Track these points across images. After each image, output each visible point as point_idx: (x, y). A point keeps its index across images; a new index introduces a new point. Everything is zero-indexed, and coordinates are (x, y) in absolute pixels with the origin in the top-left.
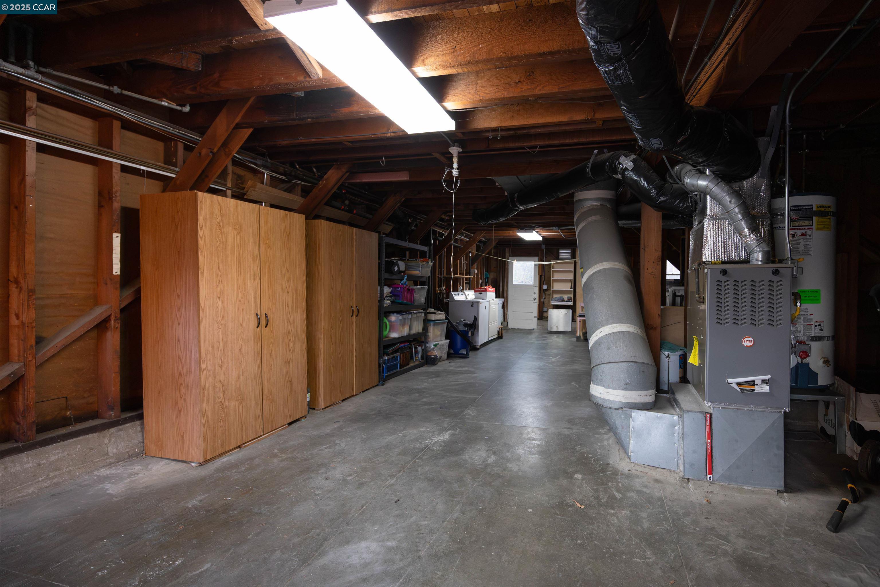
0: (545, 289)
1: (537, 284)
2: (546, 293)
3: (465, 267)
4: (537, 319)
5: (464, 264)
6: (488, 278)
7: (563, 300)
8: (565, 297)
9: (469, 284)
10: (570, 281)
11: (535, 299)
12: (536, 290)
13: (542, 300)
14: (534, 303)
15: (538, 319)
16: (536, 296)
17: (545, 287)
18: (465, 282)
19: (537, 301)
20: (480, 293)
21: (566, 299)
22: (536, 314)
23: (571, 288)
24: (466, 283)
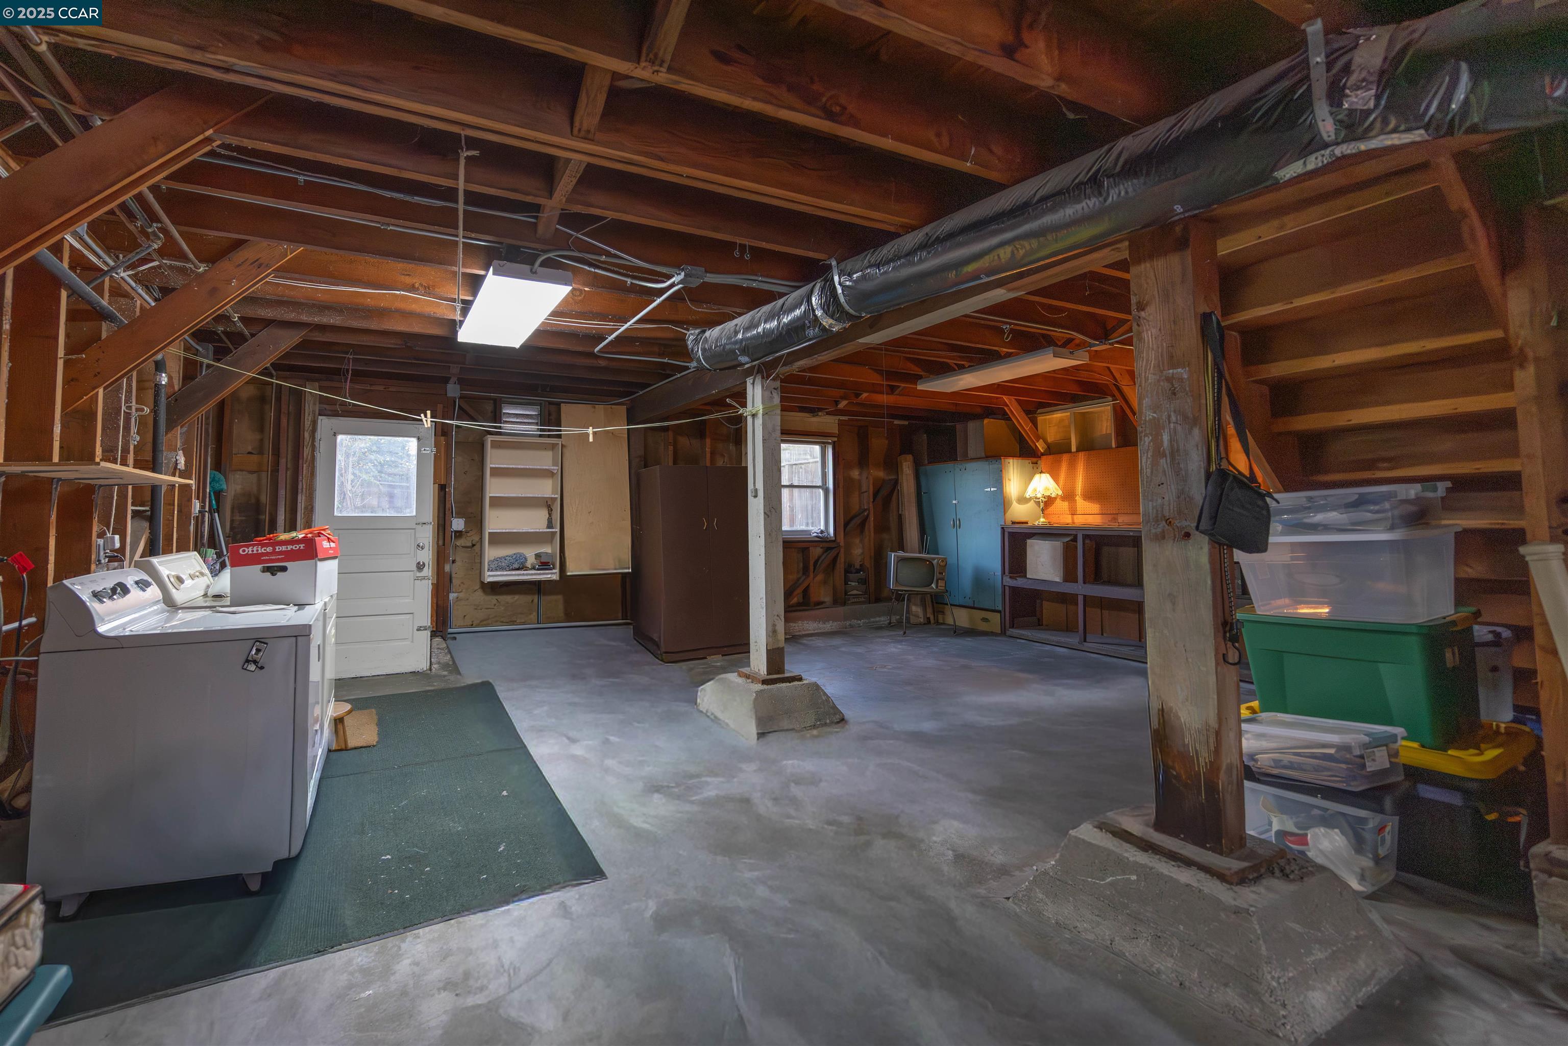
0: (456, 532)
1: (429, 515)
2: (460, 542)
3: (134, 429)
4: (428, 633)
5: (128, 416)
6: (218, 494)
7: (522, 567)
8: (530, 553)
9: (152, 519)
10: (547, 504)
11: (420, 567)
12: (427, 535)
13: (447, 568)
14: (417, 579)
15: (434, 635)
16: (427, 556)
17: (458, 524)
18: (130, 508)
19: (428, 572)
20: (273, 571)
21: (531, 560)
22: (425, 617)
23: (550, 525)
24: (136, 514)
